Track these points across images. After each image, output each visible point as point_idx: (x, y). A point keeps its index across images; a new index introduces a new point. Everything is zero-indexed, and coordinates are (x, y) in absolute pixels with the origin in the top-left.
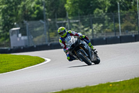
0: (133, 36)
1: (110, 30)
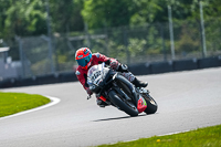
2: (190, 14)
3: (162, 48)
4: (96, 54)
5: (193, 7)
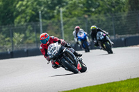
2: (53, 17)
3: (35, 39)
4: (52, 37)
5: (56, 11)
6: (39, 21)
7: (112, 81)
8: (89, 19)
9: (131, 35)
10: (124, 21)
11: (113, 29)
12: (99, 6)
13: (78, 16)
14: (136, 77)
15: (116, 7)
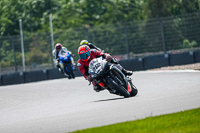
0: (45, 71)
1: (9, 63)
2: (40, 27)
3: (13, 60)
5: (42, 19)
6: (19, 34)
7: (125, 120)
8: (91, 30)
9: (152, 54)
10: (142, 33)
11: (126, 45)
12: (105, 11)
13: (75, 27)
14: (158, 114)
15: (131, 13)
